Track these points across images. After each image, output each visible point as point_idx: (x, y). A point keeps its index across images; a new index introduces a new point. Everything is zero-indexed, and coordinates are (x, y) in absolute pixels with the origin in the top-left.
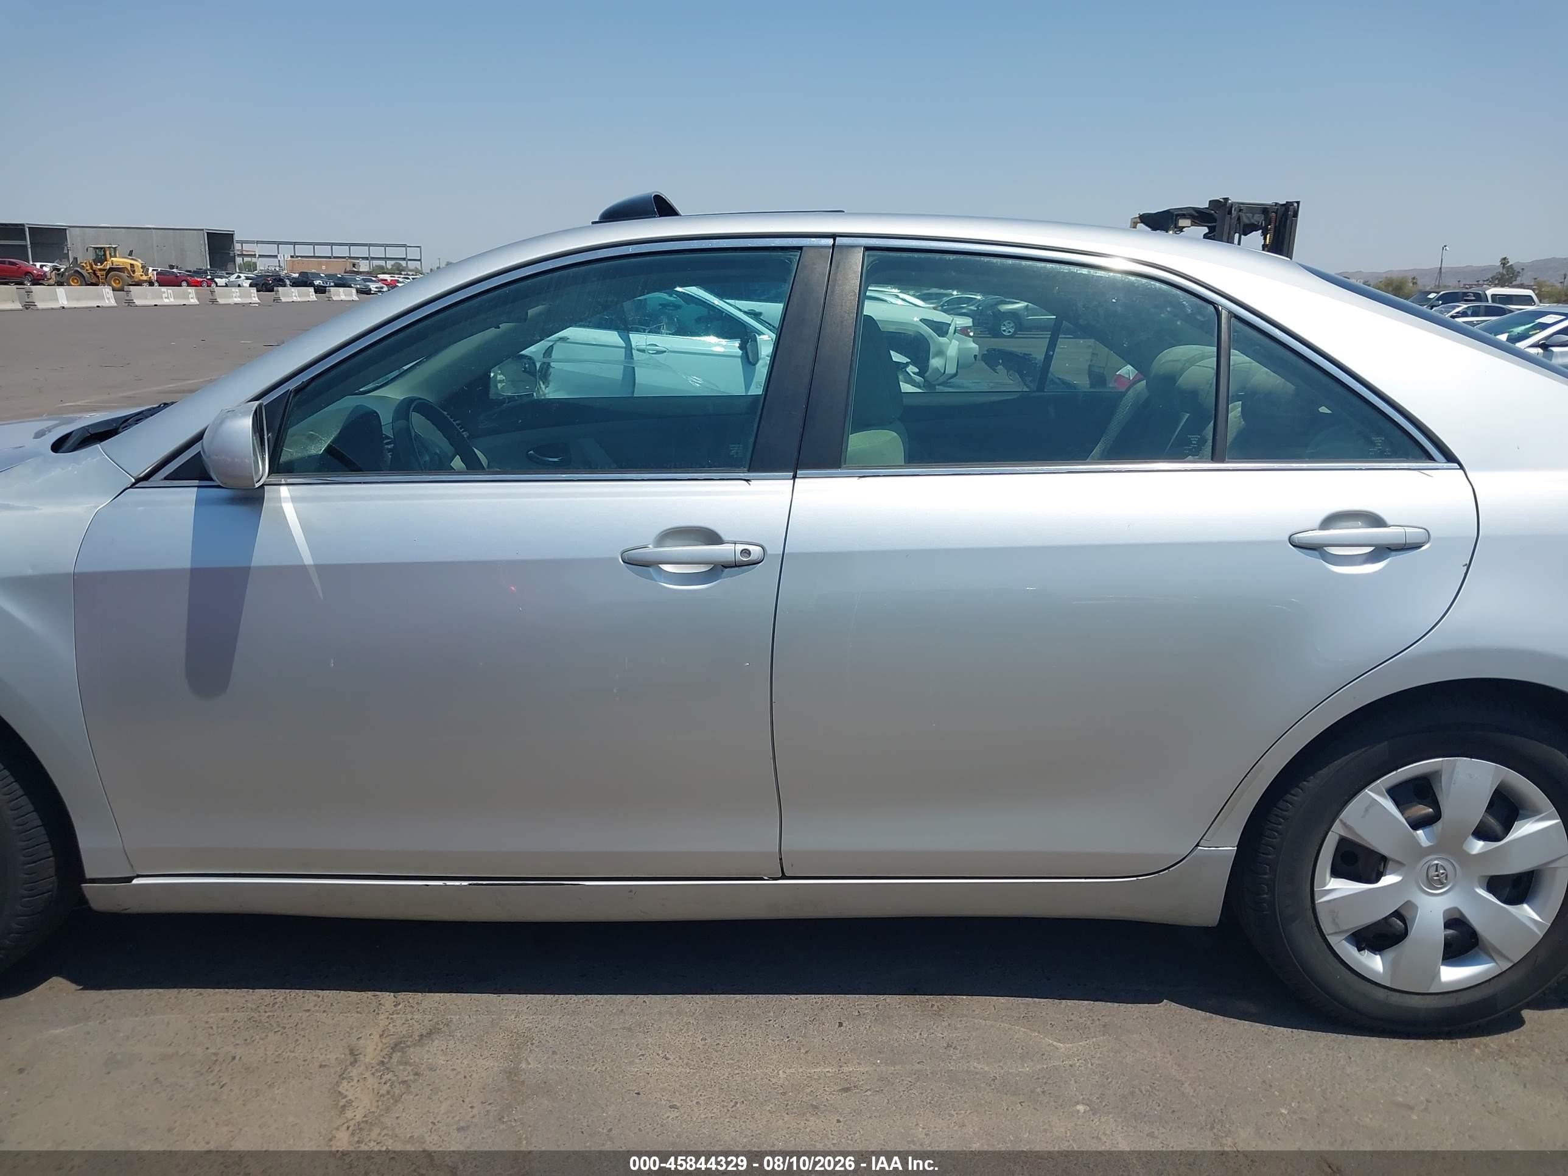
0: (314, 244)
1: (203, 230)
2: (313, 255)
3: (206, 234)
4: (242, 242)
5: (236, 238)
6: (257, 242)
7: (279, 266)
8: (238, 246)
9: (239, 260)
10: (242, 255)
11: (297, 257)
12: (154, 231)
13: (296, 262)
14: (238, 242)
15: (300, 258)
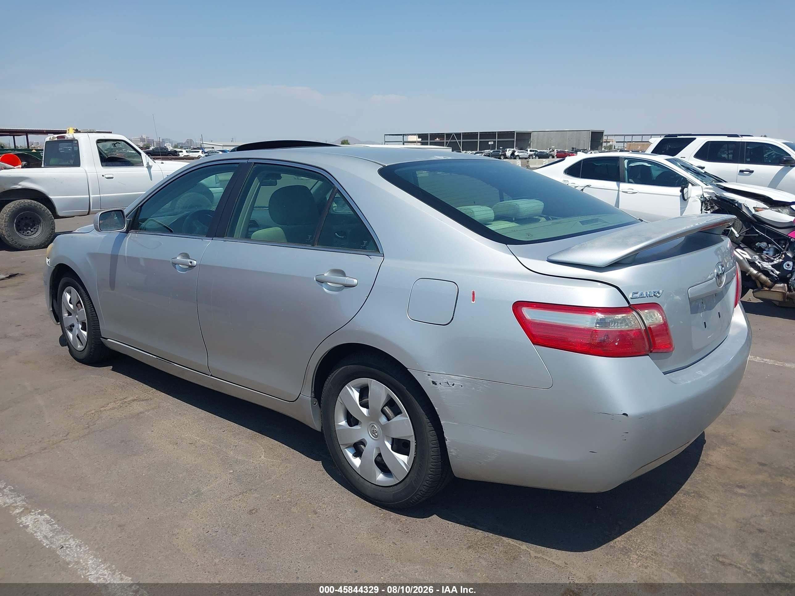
0: (643, 135)
1: (589, 130)
2: (641, 141)
3: (591, 133)
4: (607, 136)
5: (605, 134)
6: (615, 135)
7: (624, 147)
8: (605, 138)
9: (604, 144)
10: (607, 142)
11: (633, 142)
12: (568, 132)
13: (631, 145)
14: (605, 135)
15: (634, 143)
